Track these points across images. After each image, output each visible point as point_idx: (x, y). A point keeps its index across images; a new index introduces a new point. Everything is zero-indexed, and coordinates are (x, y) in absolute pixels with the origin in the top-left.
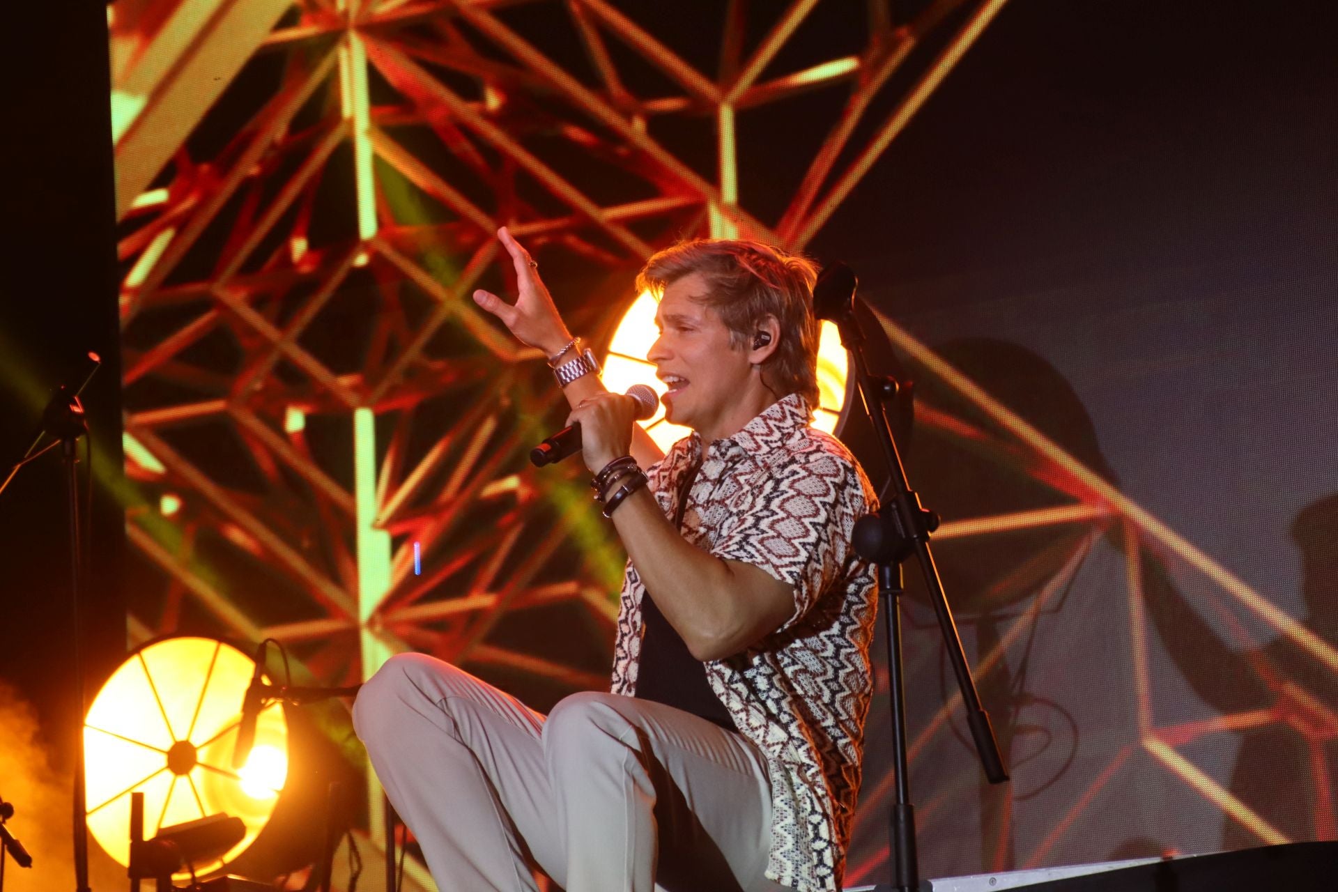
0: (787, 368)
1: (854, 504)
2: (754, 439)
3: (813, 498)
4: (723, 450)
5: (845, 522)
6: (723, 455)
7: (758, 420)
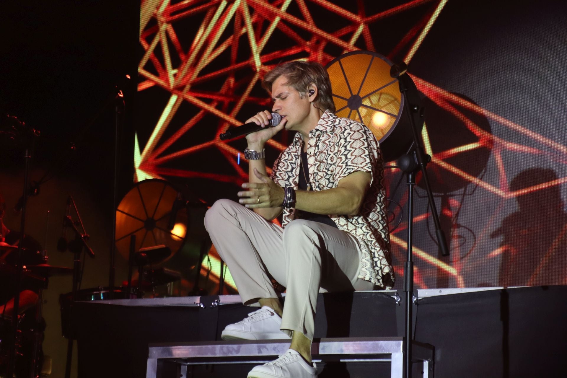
0: (323, 100)
1: (371, 136)
2: (323, 126)
3: (360, 139)
4: (314, 134)
5: (372, 143)
6: (314, 135)
7: (321, 120)
